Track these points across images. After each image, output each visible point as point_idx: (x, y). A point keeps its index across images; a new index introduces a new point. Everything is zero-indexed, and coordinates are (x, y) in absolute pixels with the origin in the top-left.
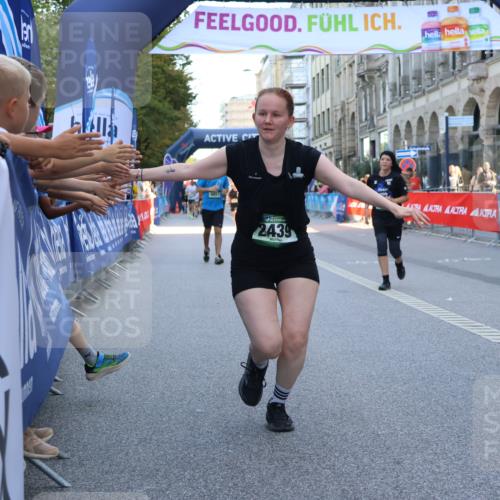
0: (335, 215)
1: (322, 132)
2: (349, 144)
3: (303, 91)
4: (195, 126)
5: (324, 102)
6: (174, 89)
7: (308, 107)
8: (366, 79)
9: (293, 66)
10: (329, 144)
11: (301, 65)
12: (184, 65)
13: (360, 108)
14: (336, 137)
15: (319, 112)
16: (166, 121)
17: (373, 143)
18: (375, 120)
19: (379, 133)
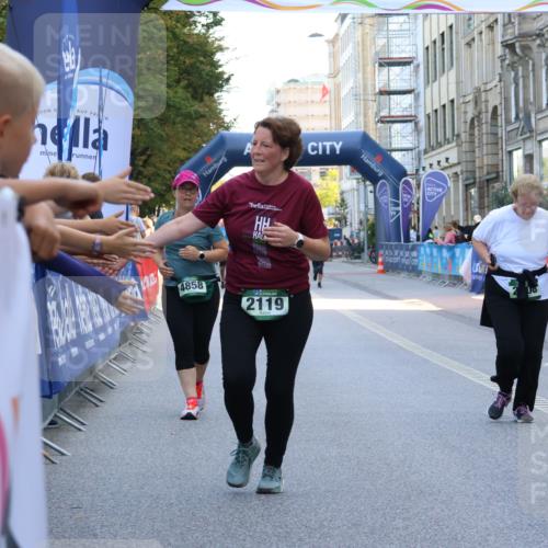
0: (469, 281)
1: (441, 138)
2: (486, 161)
3: (408, 70)
4: (227, 128)
5: (445, 89)
6: (192, 65)
7: (417, 98)
8: (518, 50)
9: (391, 27)
10: (453, 160)
11: (406, 26)
12: (208, 26)
13: (507, 100)
14: (465, 147)
15: (436, 106)
16: (179, 119)
17: (529, 158)
18: (533, 120)
19: (540, 142)
